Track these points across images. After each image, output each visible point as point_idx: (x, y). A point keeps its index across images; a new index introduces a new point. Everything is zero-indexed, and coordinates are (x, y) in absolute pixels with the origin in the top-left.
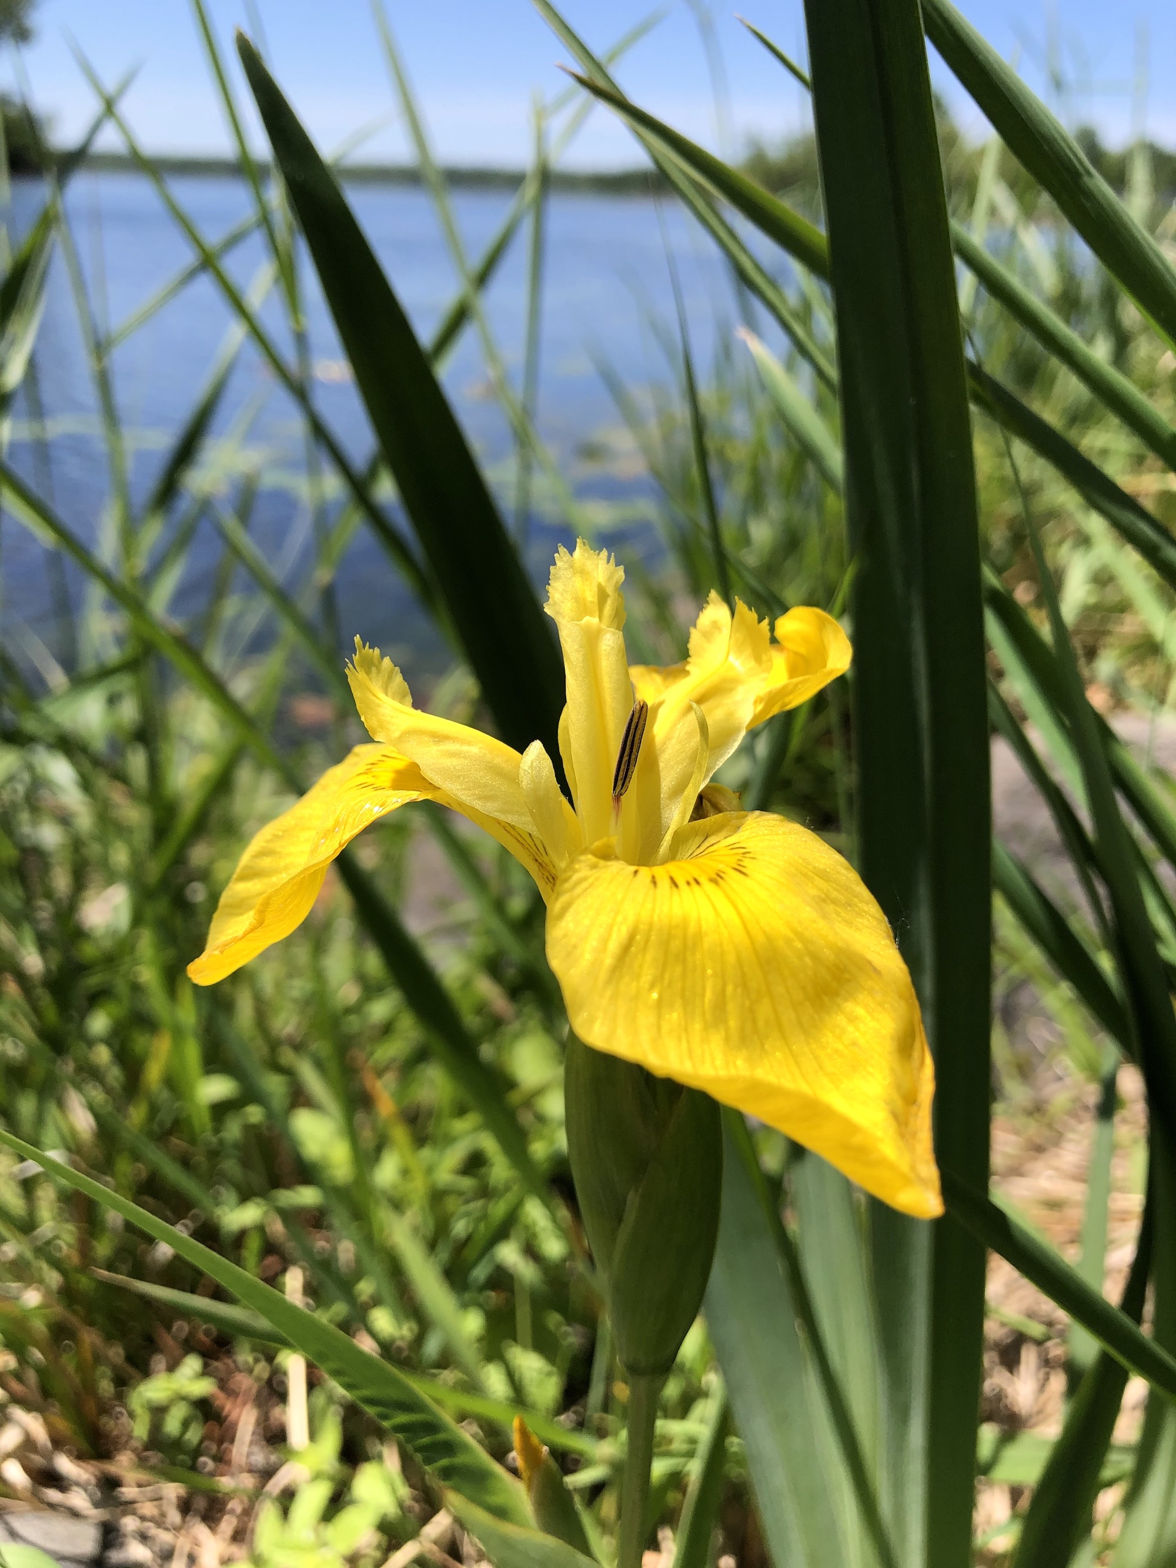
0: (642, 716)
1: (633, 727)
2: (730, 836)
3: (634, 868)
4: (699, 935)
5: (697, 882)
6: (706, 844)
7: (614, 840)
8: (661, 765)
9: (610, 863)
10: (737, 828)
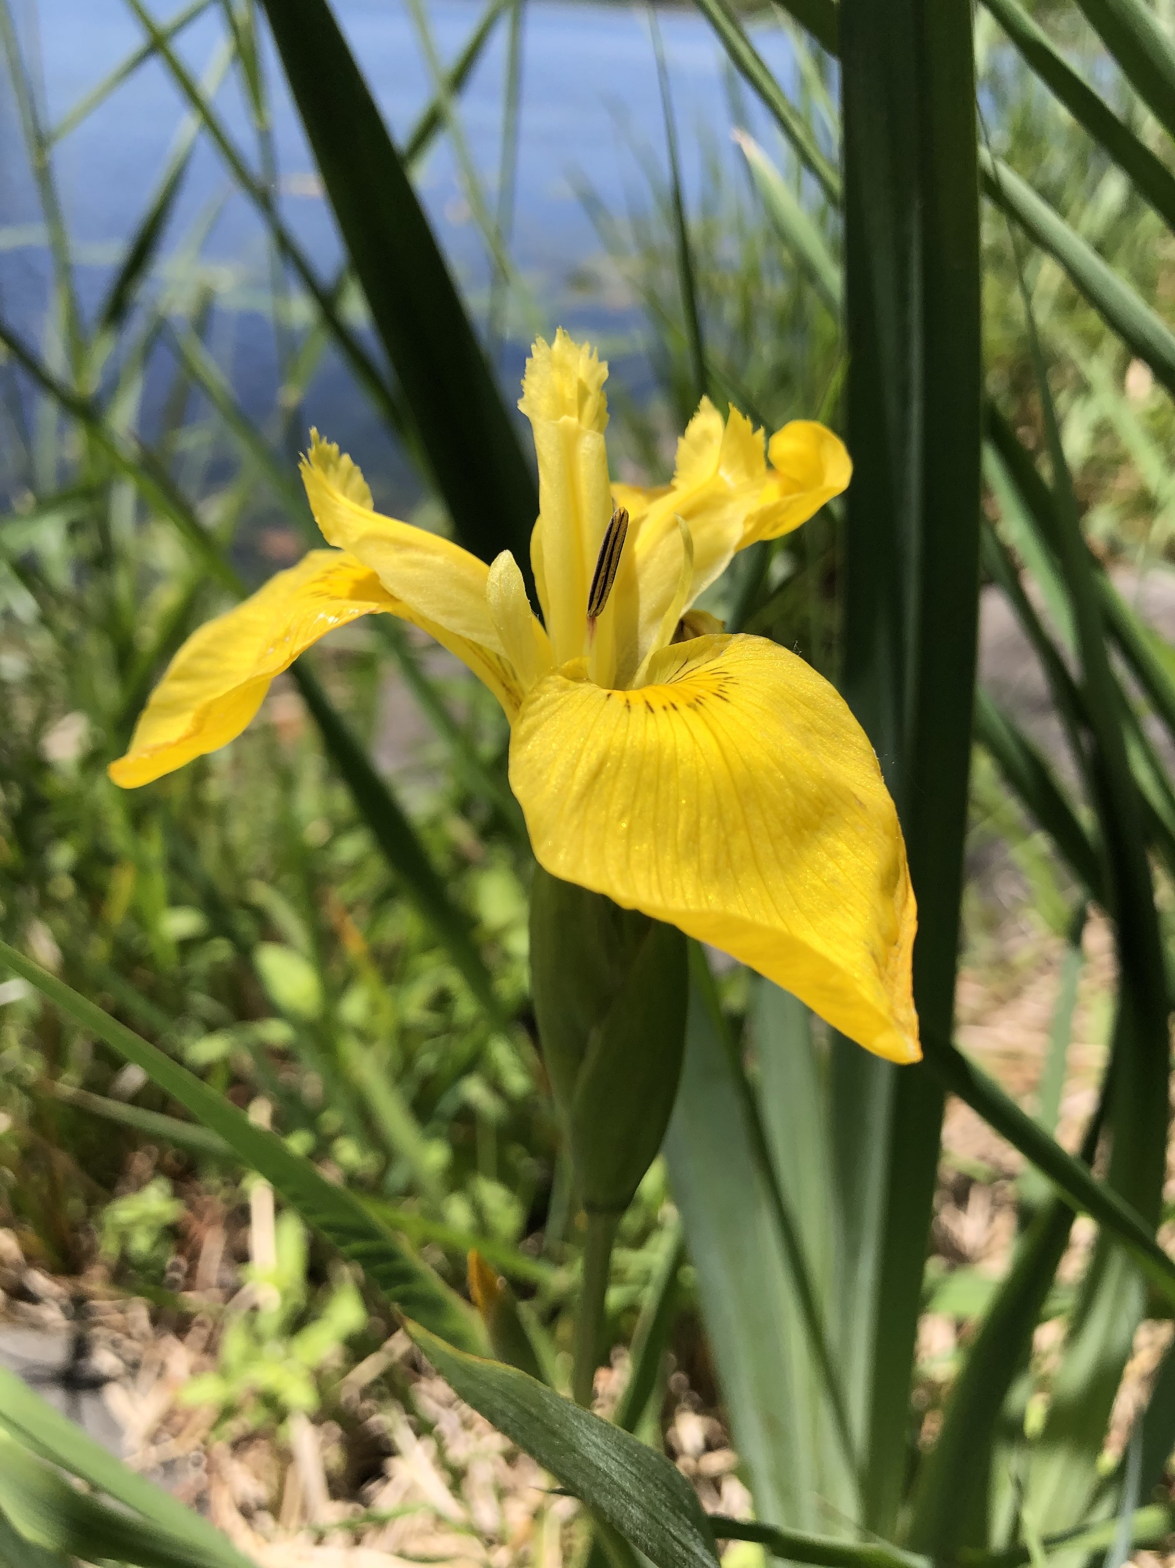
0: (622, 526)
1: (612, 538)
2: (711, 660)
3: (607, 691)
4: (675, 762)
5: (675, 708)
6: (686, 669)
7: (587, 661)
8: (641, 586)
9: (581, 685)
10: (719, 652)
